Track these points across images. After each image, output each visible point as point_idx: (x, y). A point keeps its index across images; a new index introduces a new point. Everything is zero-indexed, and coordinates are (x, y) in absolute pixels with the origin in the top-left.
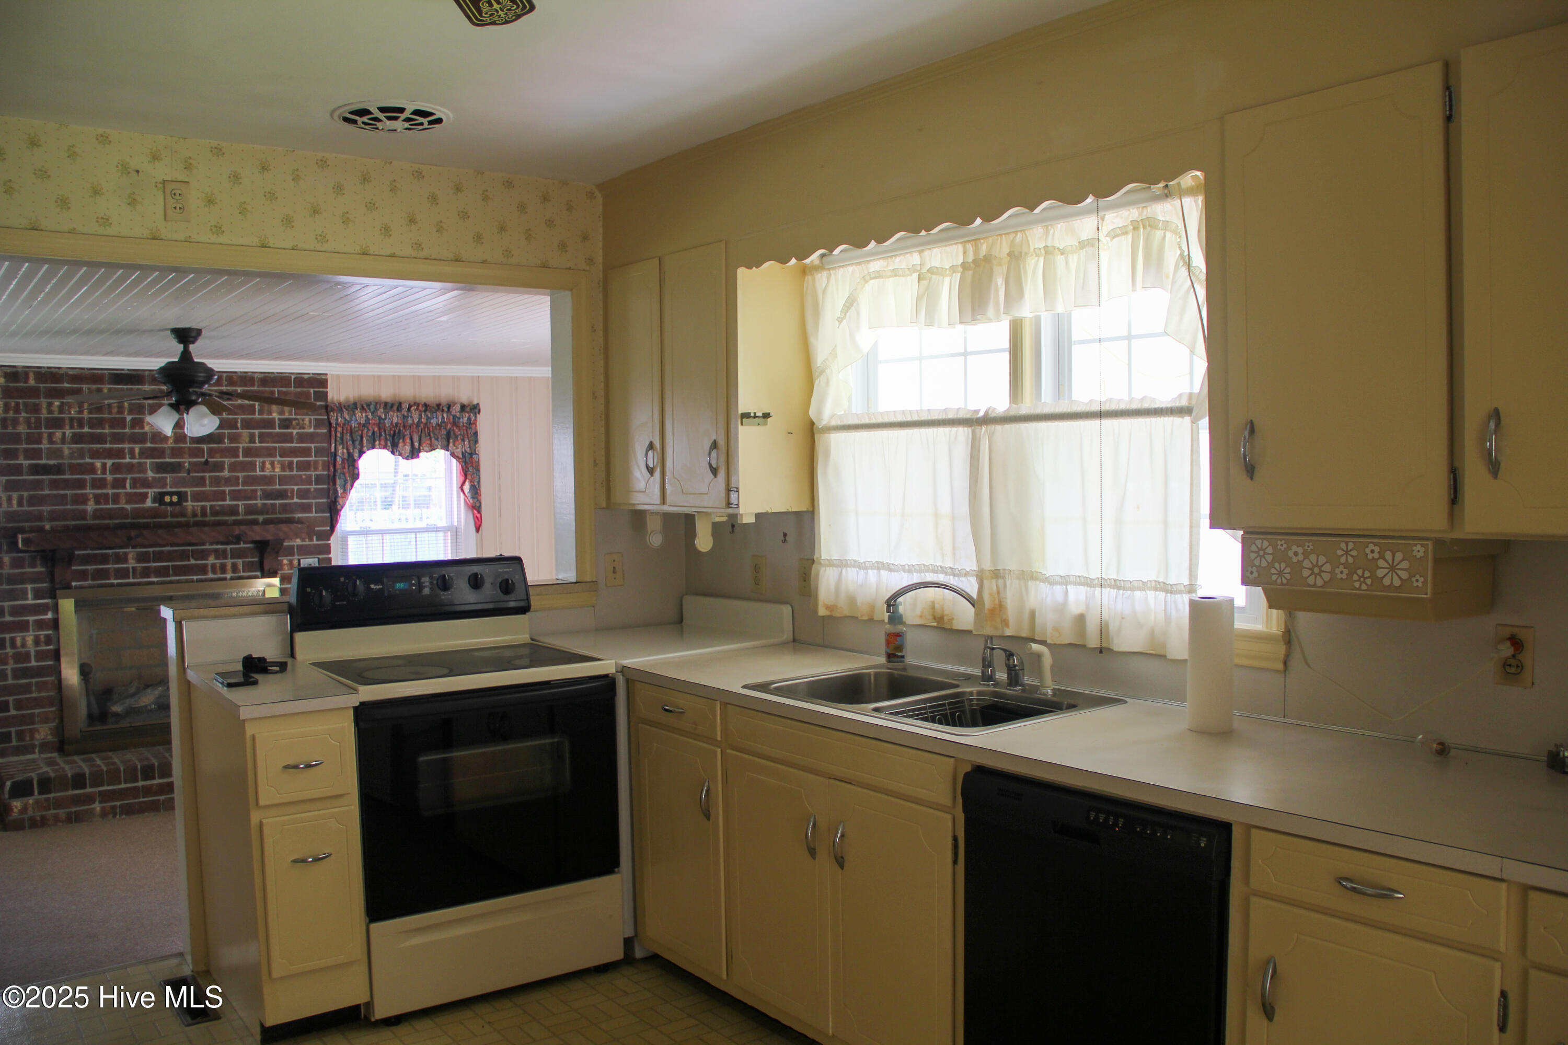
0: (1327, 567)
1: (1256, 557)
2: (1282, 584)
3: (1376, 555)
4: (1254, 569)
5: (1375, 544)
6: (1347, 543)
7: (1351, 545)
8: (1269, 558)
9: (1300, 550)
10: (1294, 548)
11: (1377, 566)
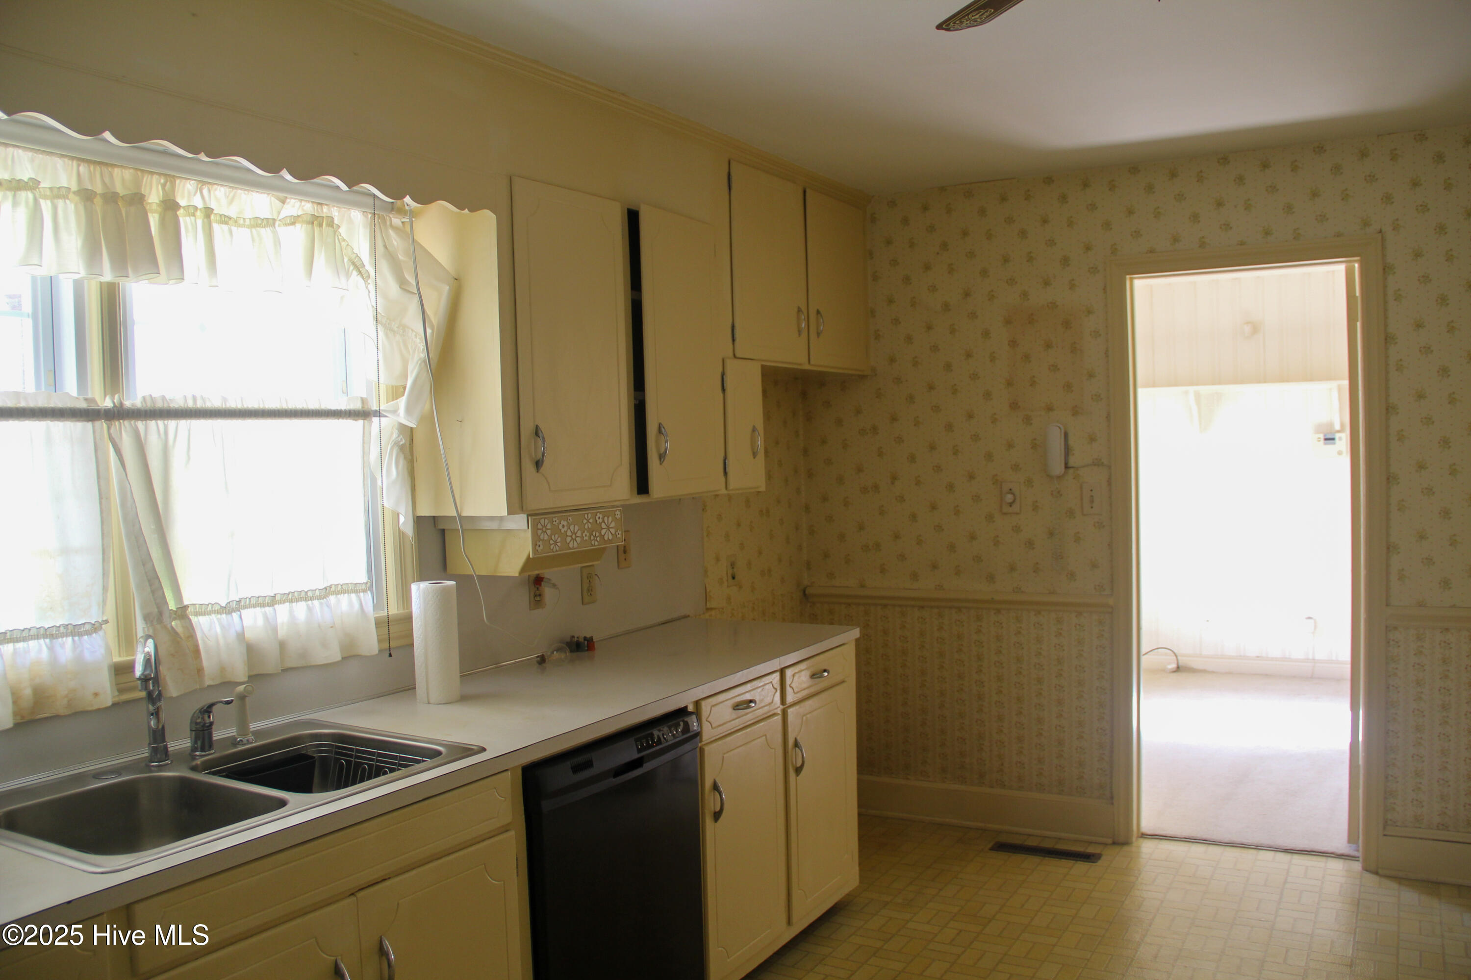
0: (579, 534)
1: (542, 533)
2: (556, 551)
3: (601, 520)
4: (541, 543)
5: (600, 513)
6: (588, 514)
7: (590, 515)
8: (549, 532)
9: (565, 523)
10: (563, 522)
11: (601, 527)
